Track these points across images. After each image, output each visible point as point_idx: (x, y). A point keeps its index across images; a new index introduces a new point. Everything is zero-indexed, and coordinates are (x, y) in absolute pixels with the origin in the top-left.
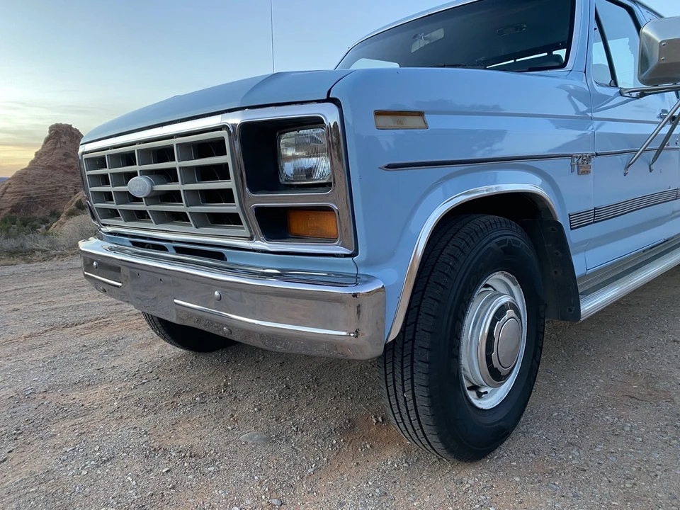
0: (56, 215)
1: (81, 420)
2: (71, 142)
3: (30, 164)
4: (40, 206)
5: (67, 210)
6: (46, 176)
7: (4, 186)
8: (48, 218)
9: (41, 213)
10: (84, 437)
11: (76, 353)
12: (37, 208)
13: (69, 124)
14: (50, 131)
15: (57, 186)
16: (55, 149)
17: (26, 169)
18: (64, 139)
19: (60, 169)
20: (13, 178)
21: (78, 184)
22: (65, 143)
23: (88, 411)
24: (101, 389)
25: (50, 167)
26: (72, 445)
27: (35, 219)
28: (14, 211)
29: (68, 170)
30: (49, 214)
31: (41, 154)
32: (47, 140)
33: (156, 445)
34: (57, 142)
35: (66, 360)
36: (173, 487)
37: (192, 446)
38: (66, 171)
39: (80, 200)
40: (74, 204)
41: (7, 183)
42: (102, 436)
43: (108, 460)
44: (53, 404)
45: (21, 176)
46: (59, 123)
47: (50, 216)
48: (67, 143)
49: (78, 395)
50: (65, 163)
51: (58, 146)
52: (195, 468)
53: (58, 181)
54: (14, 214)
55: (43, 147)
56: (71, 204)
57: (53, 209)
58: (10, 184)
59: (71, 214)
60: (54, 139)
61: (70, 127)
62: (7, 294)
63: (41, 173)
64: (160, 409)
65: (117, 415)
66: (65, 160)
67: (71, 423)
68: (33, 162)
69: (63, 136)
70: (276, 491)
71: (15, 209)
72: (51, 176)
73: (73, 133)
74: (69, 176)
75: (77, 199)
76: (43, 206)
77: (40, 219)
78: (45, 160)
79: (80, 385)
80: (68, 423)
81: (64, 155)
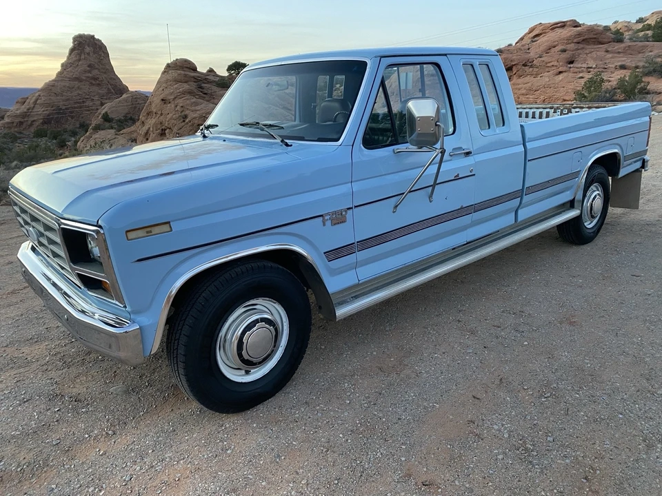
0: (84, 127)
1: (22, 370)
2: (94, 53)
3: (57, 75)
4: (69, 118)
5: (94, 123)
6: (73, 88)
7: (34, 98)
8: (77, 130)
9: (71, 125)
10: (18, 384)
11: (37, 313)
12: (67, 120)
13: (92, 34)
14: (74, 41)
15: (84, 98)
16: (80, 60)
17: (53, 81)
18: (88, 49)
19: (86, 80)
20: (42, 90)
21: (103, 96)
22: (88, 54)
23: (29, 363)
24: (43, 346)
25: (77, 79)
26: (10, 389)
27: (65, 131)
28: (45, 123)
29: (94, 82)
30: (78, 126)
31: (67, 66)
32: (72, 51)
33: (58, 392)
34: (81, 53)
35: (28, 319)
36: (57, 421)
37: (79, 394)
38: (91, 83)
39: (106, 113)
40: (100, 116)
41: (37, 94)
42: (30, 384)
43: (27, 401)
44: (9, 356)
45: (50, 88)
46: (82, 33)
47: (80, 128)
48: (91, 54)
49: (26, 350)
50: (90, 75)
51: (83, 57)
52: (75, 409)
53: (84, 93)
54: (45, 126)
55: (68, 58)
56: (98, 117)
57: (82, 122)
58: (40, 96)
59: (98, 128)
60: (78, 49)
61: (93, 37)
62: (10, 242)
63: (67, 85)
64: (73, 364)
65: (45, 367)
66: (90, 72)
67: (15, 373)
68: (59, 74)
69: (86, 47)
70: (114, 426)
71: (46, 120)
72: (78, 88)
73: (96, 44)
74: (95, 89)
75: (104, 112)
76: (72, 117)
77: (70, 131)
78: (71, 72)
79: (31, 341)
80: (13, 372)
81: (88, 66)
